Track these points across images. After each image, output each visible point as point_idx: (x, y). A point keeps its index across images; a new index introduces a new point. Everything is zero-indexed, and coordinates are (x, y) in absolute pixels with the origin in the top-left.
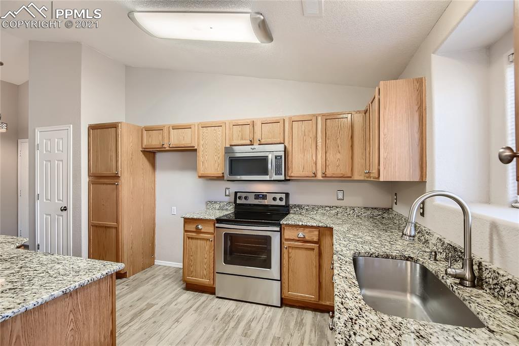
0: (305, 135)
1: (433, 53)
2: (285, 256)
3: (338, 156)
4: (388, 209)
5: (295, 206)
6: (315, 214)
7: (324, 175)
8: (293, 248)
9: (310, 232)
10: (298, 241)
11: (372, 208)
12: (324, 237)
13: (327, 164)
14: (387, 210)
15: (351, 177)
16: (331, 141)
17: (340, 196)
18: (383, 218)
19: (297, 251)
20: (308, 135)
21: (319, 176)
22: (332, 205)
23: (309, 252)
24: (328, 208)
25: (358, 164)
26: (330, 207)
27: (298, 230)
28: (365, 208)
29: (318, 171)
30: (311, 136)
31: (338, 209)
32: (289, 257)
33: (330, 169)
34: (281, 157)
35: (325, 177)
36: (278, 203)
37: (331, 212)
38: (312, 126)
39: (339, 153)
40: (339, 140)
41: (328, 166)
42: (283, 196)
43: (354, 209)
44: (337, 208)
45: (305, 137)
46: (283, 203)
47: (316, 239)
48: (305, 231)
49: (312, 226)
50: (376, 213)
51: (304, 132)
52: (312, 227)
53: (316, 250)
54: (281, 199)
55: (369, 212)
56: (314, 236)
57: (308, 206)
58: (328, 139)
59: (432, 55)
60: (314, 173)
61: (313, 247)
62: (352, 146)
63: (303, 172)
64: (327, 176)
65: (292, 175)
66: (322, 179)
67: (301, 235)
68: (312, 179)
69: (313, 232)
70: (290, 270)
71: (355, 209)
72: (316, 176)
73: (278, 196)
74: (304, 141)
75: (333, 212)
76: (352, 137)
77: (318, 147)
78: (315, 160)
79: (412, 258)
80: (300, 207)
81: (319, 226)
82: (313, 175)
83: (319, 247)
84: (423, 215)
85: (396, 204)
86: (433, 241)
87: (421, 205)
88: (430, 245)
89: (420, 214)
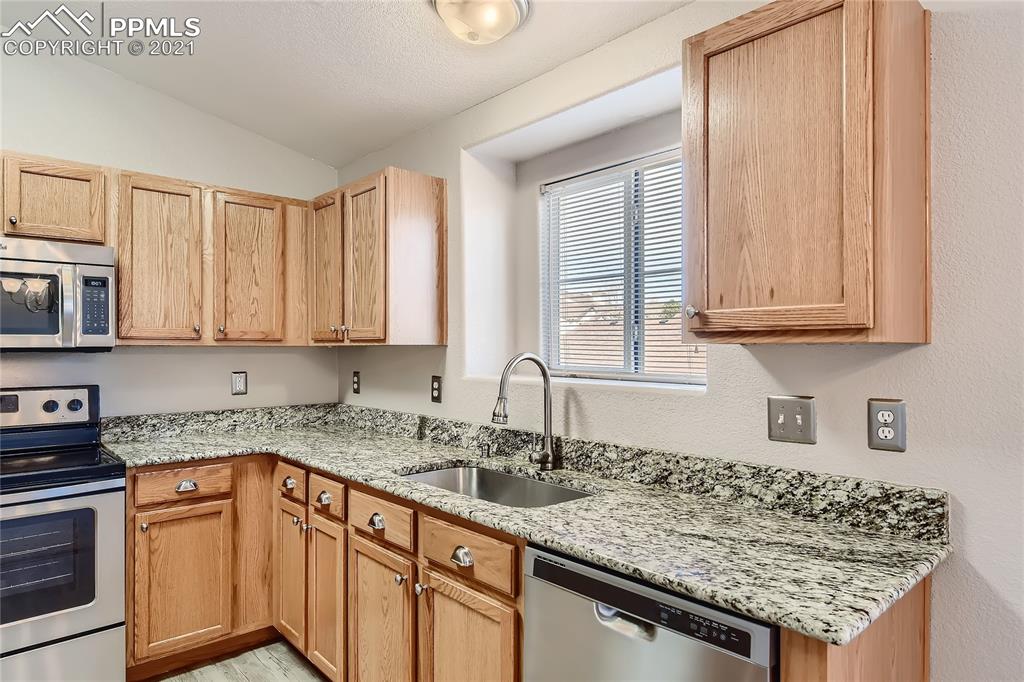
0: (170, 230)
1: (465, 149)
2: (141, 551)
3: (255, 292)
4: (335, 405)
5: (118, 421)
6: (178, 436)
7: (222, 336)
8: (161, 524)
9: (210, 472)
10: (175, 503)
11: (307, 407)
12: (244, 479)
13: (229, 310)
14: (332, 407)
15: (280, 341)
16: (238, 256)
17: (241, 387)
18: (326, 423)
19: (175, 529)
20: (180, 233)
21: (209, 337)
22: (221, 408)
23: (206, 524)
24: (212, 418)
25: (295, 313)
26: (216, 414)
27: (176, 475)
28: (292, 407)
29: (205, 327)
30: (187, 236)
31: (235, 417)
32: (151, 552)
33: (236, 320)
34: (104, 282)
35: (225, 340)
36: (63, 416)
37: (220, 424)
38: (190, 213)
39: (257, 284)
40: (255, 257)
41: (232, 313)
42: (83, 395)
43: (270, 413)
44: (233, 412)
45: (170, 238)
46: (82, 415)
47: (224, 487)
48: (198, 474)
49: (218, 457)
50: (314, 414)
51: (169, 222)
52: (219, 459)
53: (226, 516)
54: (74, 405)
55: (300, 416)
56: (221, 479)
57: (157, 416)
58: (231, 250)
59: (462, 150)
60: (197, 331)
61: (217, 509)
62: (284, 273)
63: (164, 326)
64: (229, 337)
65: (132, 333)
66: (215, 344)
67: (186, 486)
68: (189, 344)
69: (217, 471)
70: (154, 585)
71: (274, 411)
72: (200, 338)
73: (63, 397)
74: (169, 247)
75: (225, 424)
76: (283, 253)
77: (205, 266)
78: (198, 297)
79: (461, 462)
80: (133, 421)
81: (235, 455)
82: (194, 335)
83: (234, 505)
84: (439, 399)
85: (358, 392)
86: (471, 433)
87: (436, 385)
88: (464, 442)
89: (433, 399)
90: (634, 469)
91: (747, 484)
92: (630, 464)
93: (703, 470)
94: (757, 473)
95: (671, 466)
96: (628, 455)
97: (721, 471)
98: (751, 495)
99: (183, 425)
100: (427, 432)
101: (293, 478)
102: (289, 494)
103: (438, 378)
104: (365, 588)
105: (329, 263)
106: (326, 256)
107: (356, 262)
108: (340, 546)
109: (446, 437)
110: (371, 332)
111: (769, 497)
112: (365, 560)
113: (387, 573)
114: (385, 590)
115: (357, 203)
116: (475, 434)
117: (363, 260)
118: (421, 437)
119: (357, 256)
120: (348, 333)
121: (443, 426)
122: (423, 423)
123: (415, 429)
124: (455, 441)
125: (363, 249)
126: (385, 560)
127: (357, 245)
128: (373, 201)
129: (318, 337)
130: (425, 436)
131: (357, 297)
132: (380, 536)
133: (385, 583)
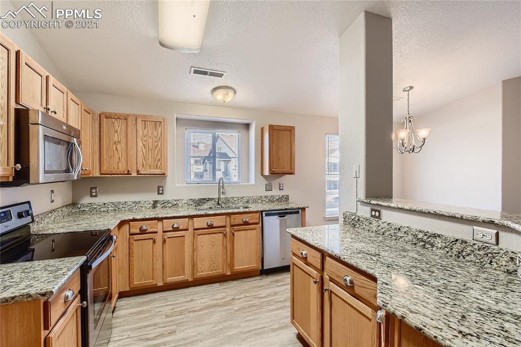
1: (176, 114)
84: (162, 194)
85: (96, 196)
86: (183, 202)
87: (161, 189)
88: (180, 205)
89: (159, 193)
100: (158, 205)
101: (145, 225)
102: (143, 232)
103: (162, 187)
104: (202, 244)
105: (119, 142)
106: (116, 139)
107: (144, 145)
108: (187, 237)
109: (170, 205)
110: (158, 171)
111: (267, 200)
112: (202, 236)
113: (213, 235)
114: (213, 240)
115: (145, 123)
116: (186, 202)
117: (150, 145)
118: (154, 208)
119: (144, 143)
120: (138, 171)
121: (168, 202)
122: (156, 202)
123: (151, 205)
124: (175, 205)
125: (150, 141)
126: (214, 232)
127: (145, 139)
128: (158, 126)
129: (110, 173)
130: (157, 207)
131: (145, 158)
132: (211, 227)
133: (213, 238)
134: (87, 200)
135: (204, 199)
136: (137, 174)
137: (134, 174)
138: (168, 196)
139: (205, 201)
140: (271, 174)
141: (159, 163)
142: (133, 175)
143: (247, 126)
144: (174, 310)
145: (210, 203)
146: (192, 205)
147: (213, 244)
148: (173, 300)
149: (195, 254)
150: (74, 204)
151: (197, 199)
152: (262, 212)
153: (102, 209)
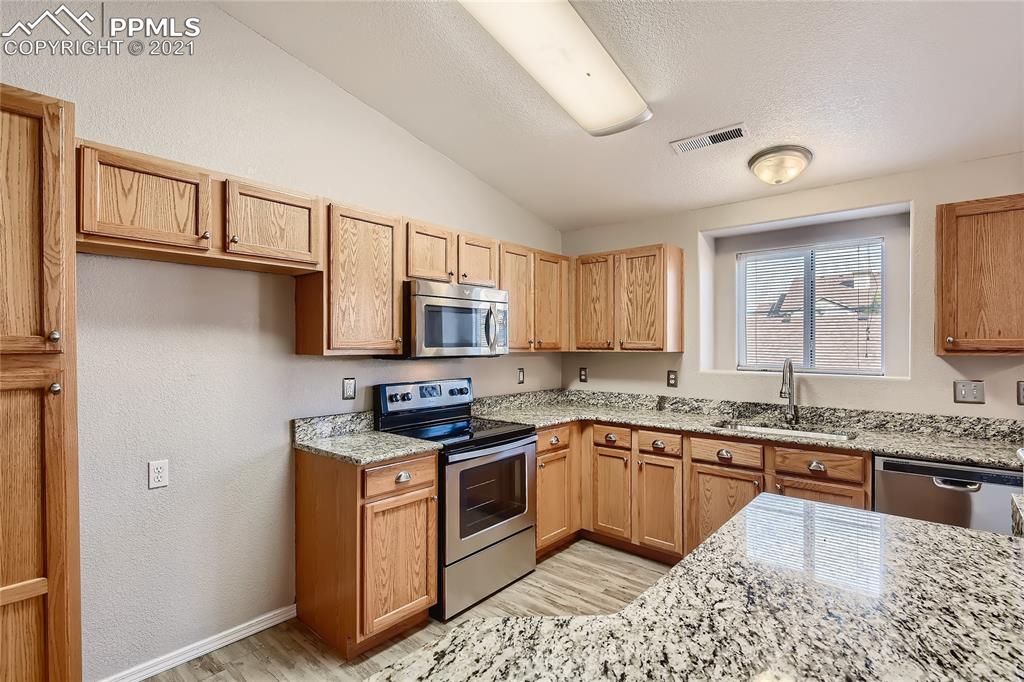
0: (519, 279)
1: (701, 232)
2: (539, 481)
7: (539, 346)
9: (562, 431)
10: (549, 450)
11: (550, 391)
12: (572, 436)
13: (541, 328)
15: (560, 348)
16: (544, 294)
17: (521, 379)
18: (558, 402)
20: (522, 281)
23: (561, 464)
24: (512, 399)
27: (550, 433)
28: (547, 391)
30: (525, 282)
31: (521, 398)
33: (543, 335)
35: (541, 348)
38: (527, 267)
40: (550, 294)
41: (541, 332)
42: (466, 384)
43: (535, 395)
45: (519, 282)
47: (566, 441)
50: (553, 396)
51: (519, 274)
53: (567, 459)
55: (547, 397)
56: (565, 436)
57: (490, 398)
58: (542, 290)
59: (700, 234)
61: (565, 455)
63: (517, 340)
69: (565, 430)
71: (537, 394)
72: (530, 348)
74: (519, 289)
80: (481, 401)
82: (529, 345)
84: (675, 385)
85: (585, 381)
86: (712, 405)
87: (672, 376)
88: (705, 410)
89: (669, 385)
90: (859, 421)
91: (943, 426)
92: (856, 419)
93: (912, 420)
94: (950, 419)
95: (888, 418)
96: (854, 414)
97: (925, 420)
98: (945, 431)
99: (500, 404)
100: (667, 406)
101: (615, 434)
102: (610, 444)
103: (674, 372)
104: (708, 493)
105: (598, 299)
106: (594, 294)
107: (630, 300)
108: (678, 471)
109: (687, 408)
110: (649, 344)
111: (958, 431)
112: (708, 477)
113: (733, 482)
114: (732, 492)
115: (632, 263)
116: (716, 406)
117: (639, 299)
118: (660, 409)
119: (631, 296)
120: (622, 344)
121: (684, 402)
122: (662, 400)
123: (654, 404)
124: (696, 410)
125: (639, 292)
126: (734, 475)
127: (631, 289)
128: (651, 263)
129: (586, 346)
130: (664, 408)
131: (631, 322)
132: (726, 462)
133: (731, 488)
134: (575, 385)
135: (756, 405)
136: (622, 349)
137: (617, 349)
138: (685, 390)
139: (758, 409)
140: (947, 350)
141: (653, 329)
142: (615, 350)
143: (904, 217)
144: (626, 590)
145: (769, 414)
146: (728, 413)
147: (732, 501)
148: (642, 576)
149: (694, 508)
150: (562, 390)
151: (739, 402)
152: (873, 455)
153: (592, 402)
